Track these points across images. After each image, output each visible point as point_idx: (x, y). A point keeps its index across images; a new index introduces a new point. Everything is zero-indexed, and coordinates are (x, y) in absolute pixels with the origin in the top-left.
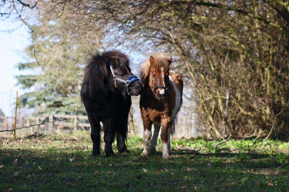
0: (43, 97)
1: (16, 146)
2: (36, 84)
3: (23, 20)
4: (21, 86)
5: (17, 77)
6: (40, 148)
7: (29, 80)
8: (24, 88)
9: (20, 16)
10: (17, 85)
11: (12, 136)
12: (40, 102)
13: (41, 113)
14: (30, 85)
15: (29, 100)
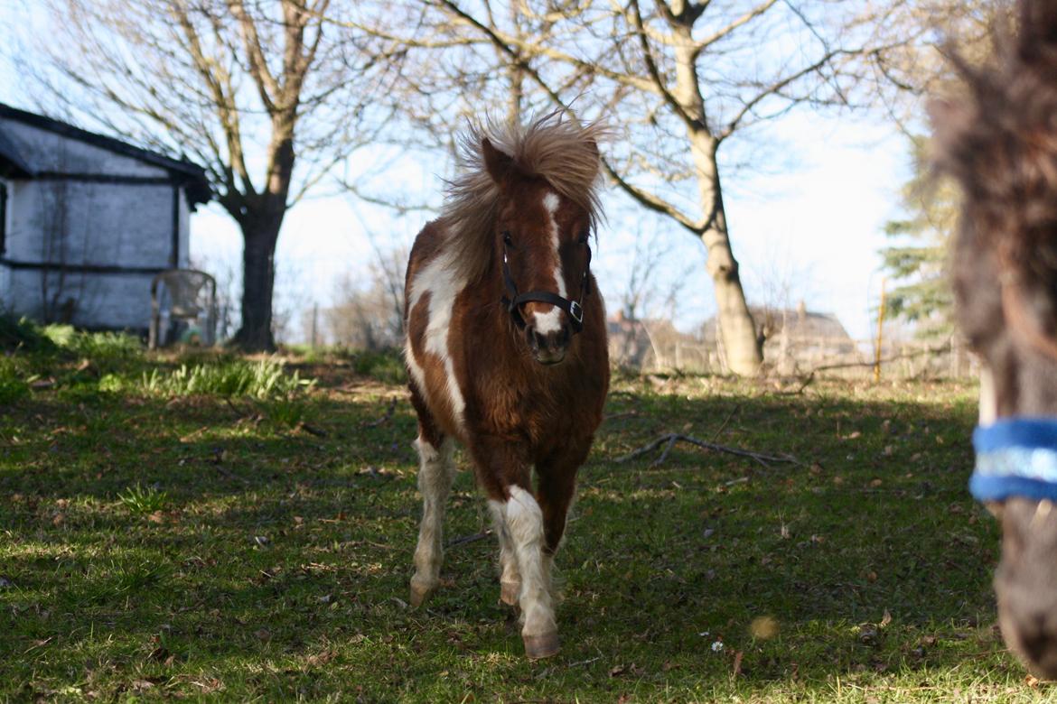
0: (936, 296)
1: (884, 396)
2: (923, 266)
3: (898, 122)
4: (890, 271)
5: (880, 252)
6: (938, 399)
7: (907, 257)
8: (896, 277)
9: (891, 112)
10: (881, 269)
11: (874, 377)
12: (929, 306)
13: (933, 333)
14: (908, 271)
15: (906, 304)
